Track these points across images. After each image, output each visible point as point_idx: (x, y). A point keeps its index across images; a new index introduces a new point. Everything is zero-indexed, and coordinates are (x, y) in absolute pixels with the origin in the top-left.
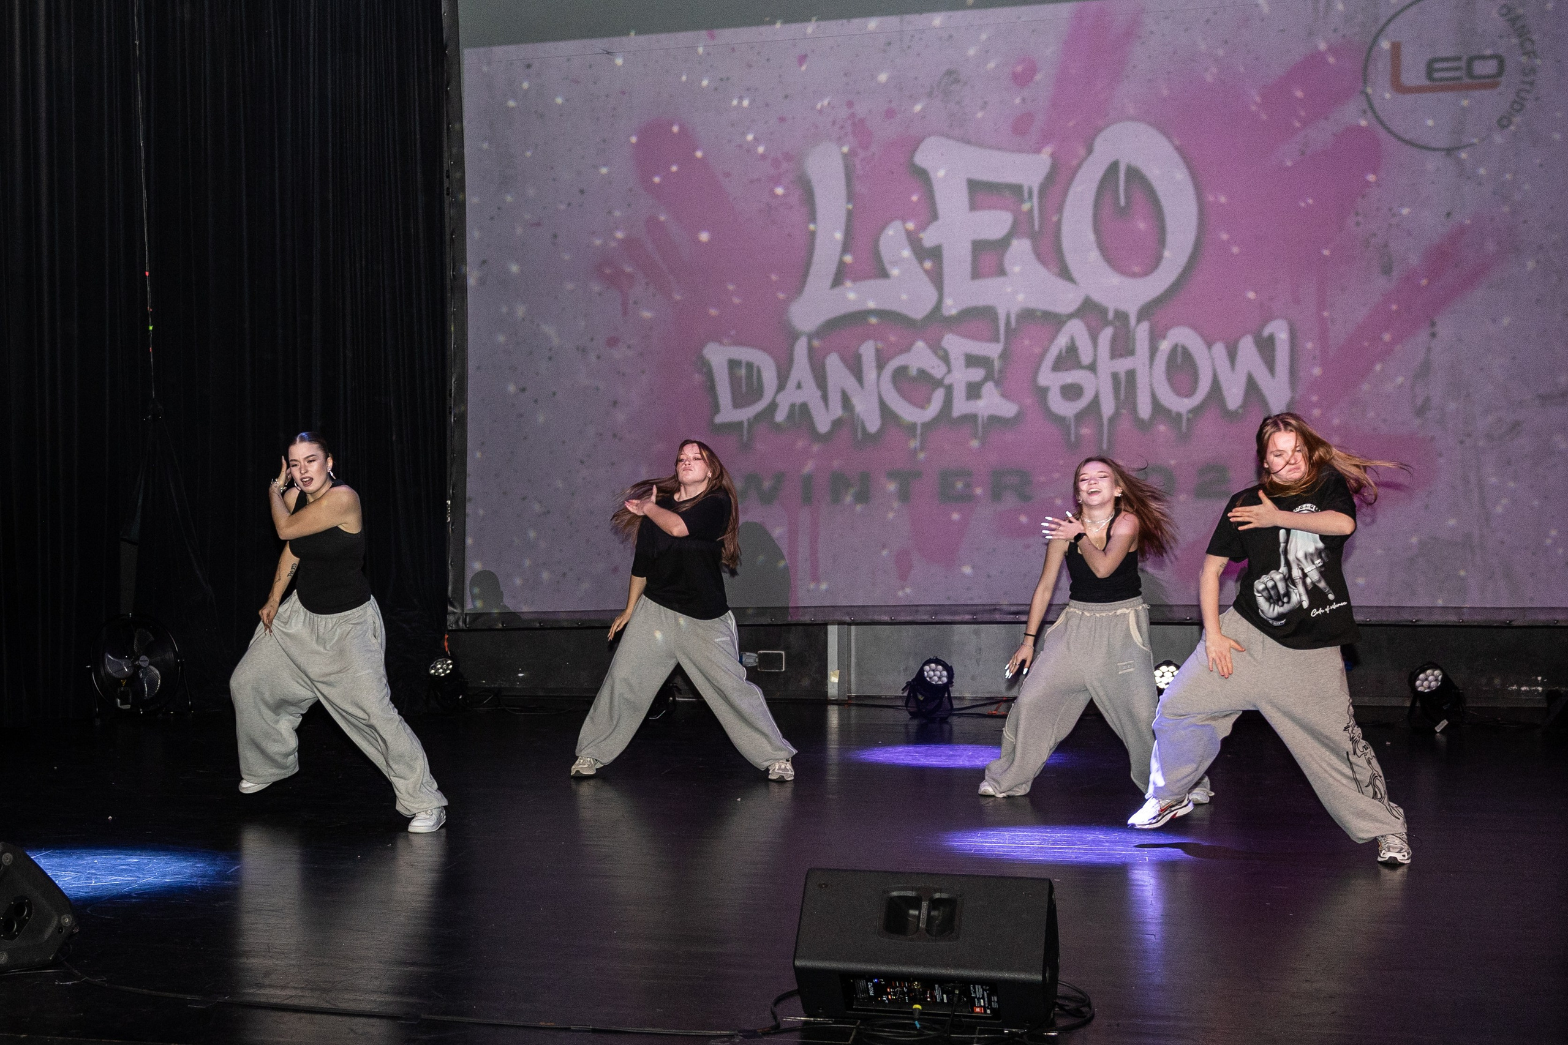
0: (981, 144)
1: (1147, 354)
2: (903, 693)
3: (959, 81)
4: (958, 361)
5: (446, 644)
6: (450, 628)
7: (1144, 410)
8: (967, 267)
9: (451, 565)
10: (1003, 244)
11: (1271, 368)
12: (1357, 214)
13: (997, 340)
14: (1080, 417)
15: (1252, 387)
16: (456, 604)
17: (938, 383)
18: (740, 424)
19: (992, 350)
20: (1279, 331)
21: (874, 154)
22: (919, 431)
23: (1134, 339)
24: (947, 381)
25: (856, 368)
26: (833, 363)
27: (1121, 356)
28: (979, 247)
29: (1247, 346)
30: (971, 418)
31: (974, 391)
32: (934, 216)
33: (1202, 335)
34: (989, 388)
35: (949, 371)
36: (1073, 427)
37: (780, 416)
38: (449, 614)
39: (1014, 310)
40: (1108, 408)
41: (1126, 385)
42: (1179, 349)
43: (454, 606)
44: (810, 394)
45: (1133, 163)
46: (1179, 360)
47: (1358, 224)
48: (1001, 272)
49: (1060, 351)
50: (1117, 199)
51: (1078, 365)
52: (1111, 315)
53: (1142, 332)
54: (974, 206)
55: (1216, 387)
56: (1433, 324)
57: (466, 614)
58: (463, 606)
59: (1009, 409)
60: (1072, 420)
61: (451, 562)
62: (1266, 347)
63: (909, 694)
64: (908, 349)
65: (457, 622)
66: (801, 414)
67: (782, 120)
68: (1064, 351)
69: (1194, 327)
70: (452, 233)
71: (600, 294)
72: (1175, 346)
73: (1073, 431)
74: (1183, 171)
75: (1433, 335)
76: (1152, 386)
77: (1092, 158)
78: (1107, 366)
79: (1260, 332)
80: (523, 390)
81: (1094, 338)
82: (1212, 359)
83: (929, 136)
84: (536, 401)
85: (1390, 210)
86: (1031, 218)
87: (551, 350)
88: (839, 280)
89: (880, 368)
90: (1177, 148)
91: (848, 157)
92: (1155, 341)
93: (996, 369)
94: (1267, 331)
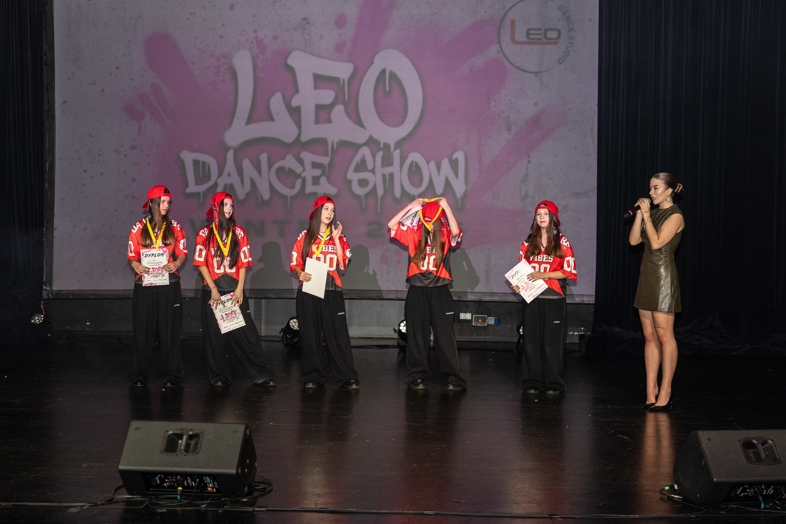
0: (319, 56)
1: (399, 166)
2: (280, 334)
3: (309, 23)
4: (308, 166)
5: (42, 306)
6: (44, 298)
7: (398, 193)
8: (313, 118)
9: (45, 264)
10: (330, 107)
11: (456, 175)
12: (495, 101)
13: (327, 155)
14: (367, 195)
15: (447, 183)
16: (48, 285)
17: (299, 176)
18: (198, 194)
19: (325, 160)
20: (459, 155)
21: (267, 58)
22: (289, 199)
23: (393, 158)
24: (303, 175)
25: (257, 166)
26: (246, 164)
27: (387, 166)
28: (319, 107)
29: (445, 163)
30: (315, 194)
31: (316, 181)
32: (297, 91)
33: (424, 157)
34: (323, 180)
35: (304, 170)
36: (364, 200)
38: (44, 290)
39: (336, 140)
40: (380, 192)
41: (389, 180)
42: (414, 164)
43: (46, 286)
44: (234, 179)
45: (392, 70)
46: (414, 169)
47: (496, 106)
48: (329, 121)
50: (385, 88)
51: (367, 170)
52: (382, 145)
53: (396, 154)
54: (316, 87)
55: (431, 182)
56: (529, 156)
57: (53, 290)
58: (51, 286)
59: (332, 191)
60: (364, 197)
61: (45, 262)
62: (454, 164)
63: (283, 335)
64: (283, 158)
65: (48, 295)
67: (221, 37)
68: (359, 163)
69: (421, 153)
70: (47, 85)
71: (127, 122)
72: (412, 162)
73: (364, 203)
74: (416, 76)
75: (529, 162)
76: (401, 181)
77: (373, 66)
78: (380, 171)
79: (451, 157)
80: (85, 171)
81: (374, 156)
82: (429, 169)
83: (294, 50)
84: (92, 178)
85: (510, 100)
86: (344, 95)
87: (100, 150)
88: (250, 121)
89: (270, 167)
90: (413, 64)
91: (254, 58)
92: (403, 159)
93: (327, 170)
94: (454, 157)
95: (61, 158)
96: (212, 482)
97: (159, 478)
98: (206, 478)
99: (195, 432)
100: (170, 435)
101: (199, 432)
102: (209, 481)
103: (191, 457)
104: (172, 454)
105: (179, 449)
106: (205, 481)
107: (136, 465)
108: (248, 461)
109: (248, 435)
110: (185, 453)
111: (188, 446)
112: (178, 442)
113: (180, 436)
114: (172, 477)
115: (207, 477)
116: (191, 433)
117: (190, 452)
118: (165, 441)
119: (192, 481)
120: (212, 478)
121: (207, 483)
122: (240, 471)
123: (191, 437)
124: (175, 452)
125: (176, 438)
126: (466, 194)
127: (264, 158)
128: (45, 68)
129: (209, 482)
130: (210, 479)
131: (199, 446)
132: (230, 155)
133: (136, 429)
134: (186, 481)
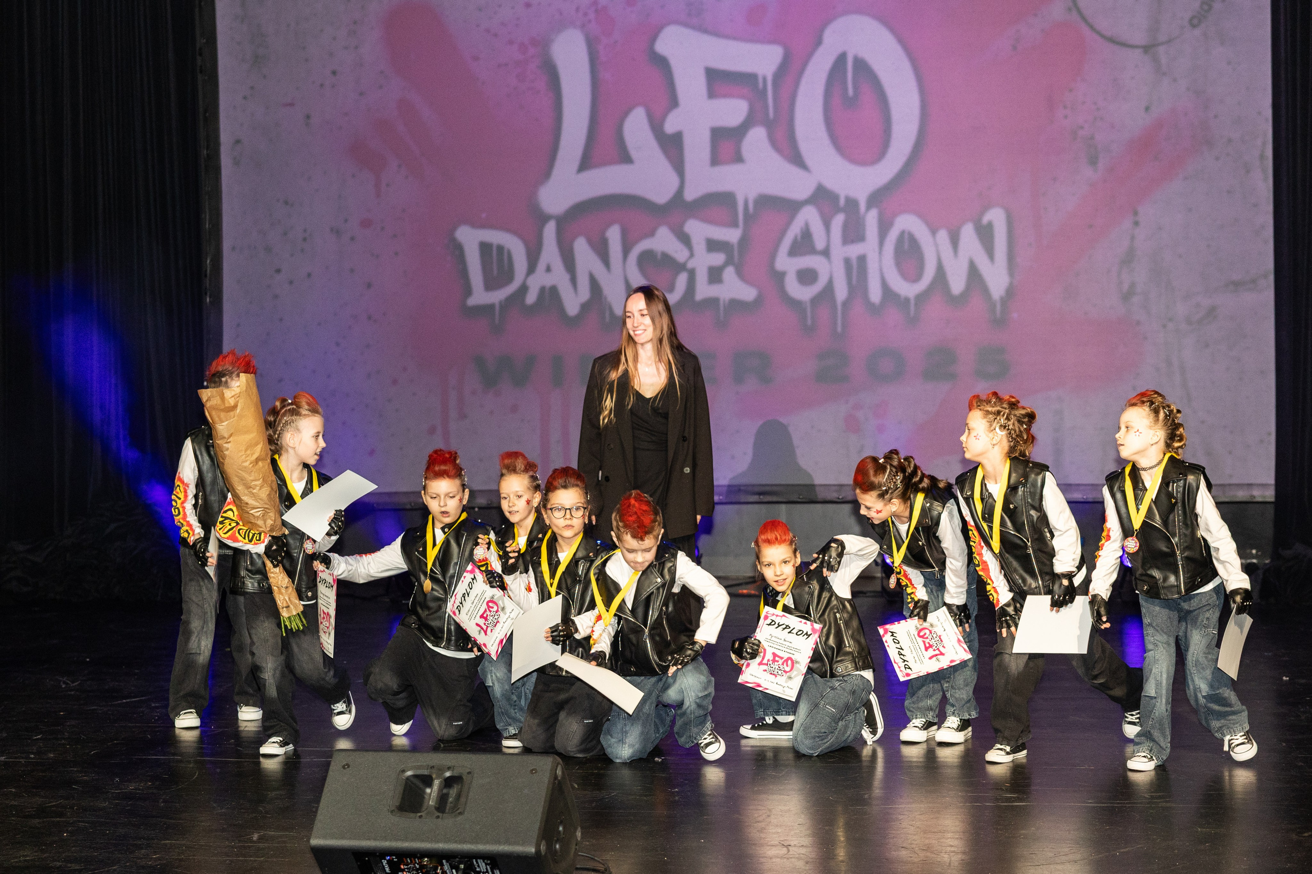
0: (717, 34)
1: (876, 241)
4: (699, 246)
7: (875, 294)
8: (705, 153)
10: (739, 132)
11: (990, 254)
12: (1065, 107)
13: (735, 224)
14: (815, 300)
15: (974, 273)
17: (681, 267)
18: (492, 307)
19: (732, 235)
20: (996, 217)
21: (616, 41)
23: (864, 225)
25: (602, 250)
26: (581, 247)
27: (853, 241)
28: (718, 134)
29: (968, 233)
30: (713, 302)
31: (715, 275)
32: (674, 103)
33: (926, 222)
34: (729, 273)
35: (692, 255)
36: (809, 310)
37: (531, 298)
39: (752, 197)
40: (841, 292)
41: (857, 270)
42: (906, 236)
44: (559, 278)
45: (860, 55)
46: (906, 246)
47: (1066, 117)
48: (738, 158)
49: (796, 237)
50: (846, 90)
51: (812, 251)
52: (842, 202)
53: (871, 219)
54: (712, 94)
55: (940, 271)
56: (1136, 213)
59: (748, 293)
60: (808, 305)
62: (985, 235)
64: (652, 233)
66: (551, 295)
68: (799, 238)
69: (921, 216)
70: (205, 111)
71: (353, 176)
72: (903, 233)
73: (809, 314)
74: (906, 65)
75: (1136, 223)
76: (881, 270)
77: (821, 51)
78: (839, 251)
79: (980, 219)
80: (278, 271)
81: (827, 225)
82: (936, 245)
83: (668, 24)
84: (291, 283)
85: (1095, 103)
86: (766, 107)
87: (305, 231)
88: (585, 164)
89: (626, 251)
90: (901, 41)
91: (591, 44)
92: (884, 227)
93: (736, 253)
94: (985, 219)
95: (234, 248)
96: (489, 870)
97: (389, 862)
98: (477, 862)
99: (456, 773)
100: (408, 778)
101: (463, 771)
102: (485, 868)
103: (448, 822)
104: (412, 815)
105: (425, 804)
106: (476, 868)
107: (343, 838)
108: (561, 829)
109: (559, 778)
110: (439, 814)
111: (442, 799)
112: (424, 792)
113: (427, 781)
114: (413, 859)
115: (479, 860)
116: (448, 774)
117: (447, 811)
118: (400, 789)
119: (452, 867)
120: (489, 862)
121: (480, 872)
122: (543, 848)
123: (449, 783)
124: (419, 812)
125: (421, 785)
126: (1011, 292)
127: (614, 234)
128: (200, 77)
129: (485, 870)
130: (486, 864)
131: (463, 800)
132: (550, 230)
133: (344, 767)
134: (439, 868)
